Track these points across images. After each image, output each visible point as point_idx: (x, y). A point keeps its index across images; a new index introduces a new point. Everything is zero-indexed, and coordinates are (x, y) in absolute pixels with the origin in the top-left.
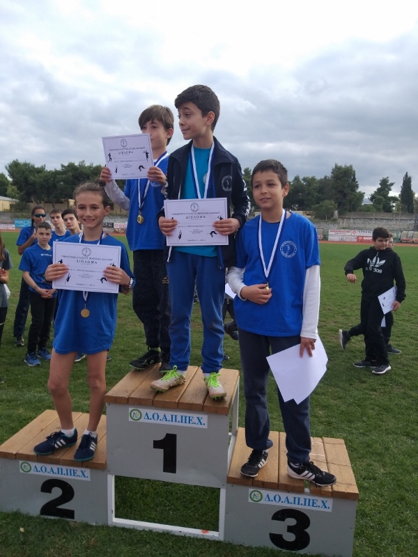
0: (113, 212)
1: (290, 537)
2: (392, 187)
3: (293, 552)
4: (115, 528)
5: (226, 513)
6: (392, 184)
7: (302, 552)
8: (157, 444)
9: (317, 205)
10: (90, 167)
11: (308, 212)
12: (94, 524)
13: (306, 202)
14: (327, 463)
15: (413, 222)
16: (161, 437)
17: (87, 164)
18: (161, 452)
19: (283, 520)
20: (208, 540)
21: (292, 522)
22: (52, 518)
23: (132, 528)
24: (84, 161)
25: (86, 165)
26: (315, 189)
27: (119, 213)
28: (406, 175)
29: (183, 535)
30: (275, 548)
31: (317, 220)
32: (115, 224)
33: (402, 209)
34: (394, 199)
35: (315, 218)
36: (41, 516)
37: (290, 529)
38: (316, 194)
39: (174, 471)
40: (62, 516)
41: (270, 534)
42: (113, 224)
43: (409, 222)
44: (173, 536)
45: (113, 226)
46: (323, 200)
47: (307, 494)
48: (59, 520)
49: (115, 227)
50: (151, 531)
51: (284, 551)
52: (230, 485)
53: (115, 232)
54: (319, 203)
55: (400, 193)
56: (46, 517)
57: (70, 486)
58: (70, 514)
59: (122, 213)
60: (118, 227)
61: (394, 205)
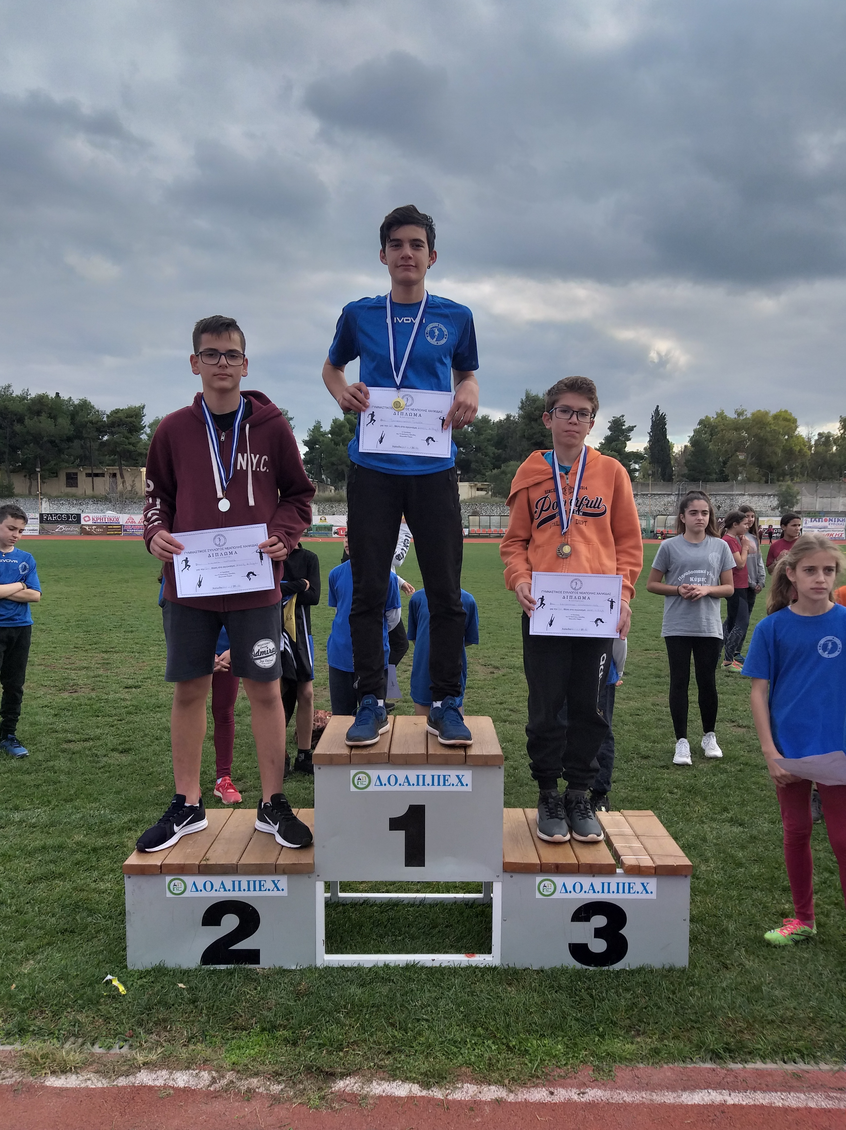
0: (78, 491)
1: (599, 946)
2: (631, 434)
3: (606, 968)
4: (329, 970)
5: (504, 920)
6: (631, 429)
7: (618, 966)
8: (395, 824)
9: (495, 471)
10: (22, 398)
11: (479, 485)
12: (294, 968)
13: (473, 466)
14: (638, 836)
15: (673, 498)
16: (401, 811)
17: (17, 391)
18: (400, 835)
19: (588, 919)
20: (477, 967)
21: (600, 921)
22: (223, 967)
23: (356, 965)
24: (9, 386)
25: (14, 395)
26: (488, 440)
27: (89, 492)
28: (657, 411)
29: (438, 965)
30: (578, 965)
31: (497, 499)
32: (83, 516)
33: (653, 474)
34: (636, 456)
35: (494, 495)
36: (203, 966)
37: (599, 933)
38: (492, 450)
39: (421, 863)
40: (238, 962)
41: (570, 944)
42: (79, 516)
43: (667, 499)
44: (423, 968)
45: (79, 521)
46: (506, 460)
47: (620, 875)
48: (235, 969)
49: (83, 522)
50: (387, 966)
51: (591, 968)
52: (507, 876)
53: (84, 531)
54: (500, 467)
55: (646, 444)
56: (212, 967)
57: (253, 909)
58: (253, 956)
59: (97, 492)
60: (90, 523)
61: (637, 467)
